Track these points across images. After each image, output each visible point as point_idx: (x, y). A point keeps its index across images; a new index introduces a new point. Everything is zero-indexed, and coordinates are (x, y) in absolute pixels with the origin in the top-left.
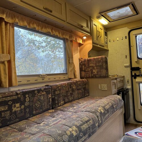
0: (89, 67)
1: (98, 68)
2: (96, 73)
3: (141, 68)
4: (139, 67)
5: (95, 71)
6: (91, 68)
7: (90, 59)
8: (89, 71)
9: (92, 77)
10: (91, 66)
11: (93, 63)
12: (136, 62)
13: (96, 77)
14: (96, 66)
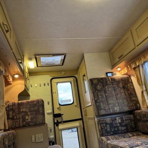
0: (20, 112)
1: (32, 114)
2: (29, 120)
3: (63, 114)
4: (60, 114)
5: (28, 118)
6: (23, 114)
7: (21, 103)
8: (19, 118)
9: (24, 126)
10: (23, 112)
11: (26, 108)
12: (58, 108)
13: (29, 126)
14: (31, 111)
